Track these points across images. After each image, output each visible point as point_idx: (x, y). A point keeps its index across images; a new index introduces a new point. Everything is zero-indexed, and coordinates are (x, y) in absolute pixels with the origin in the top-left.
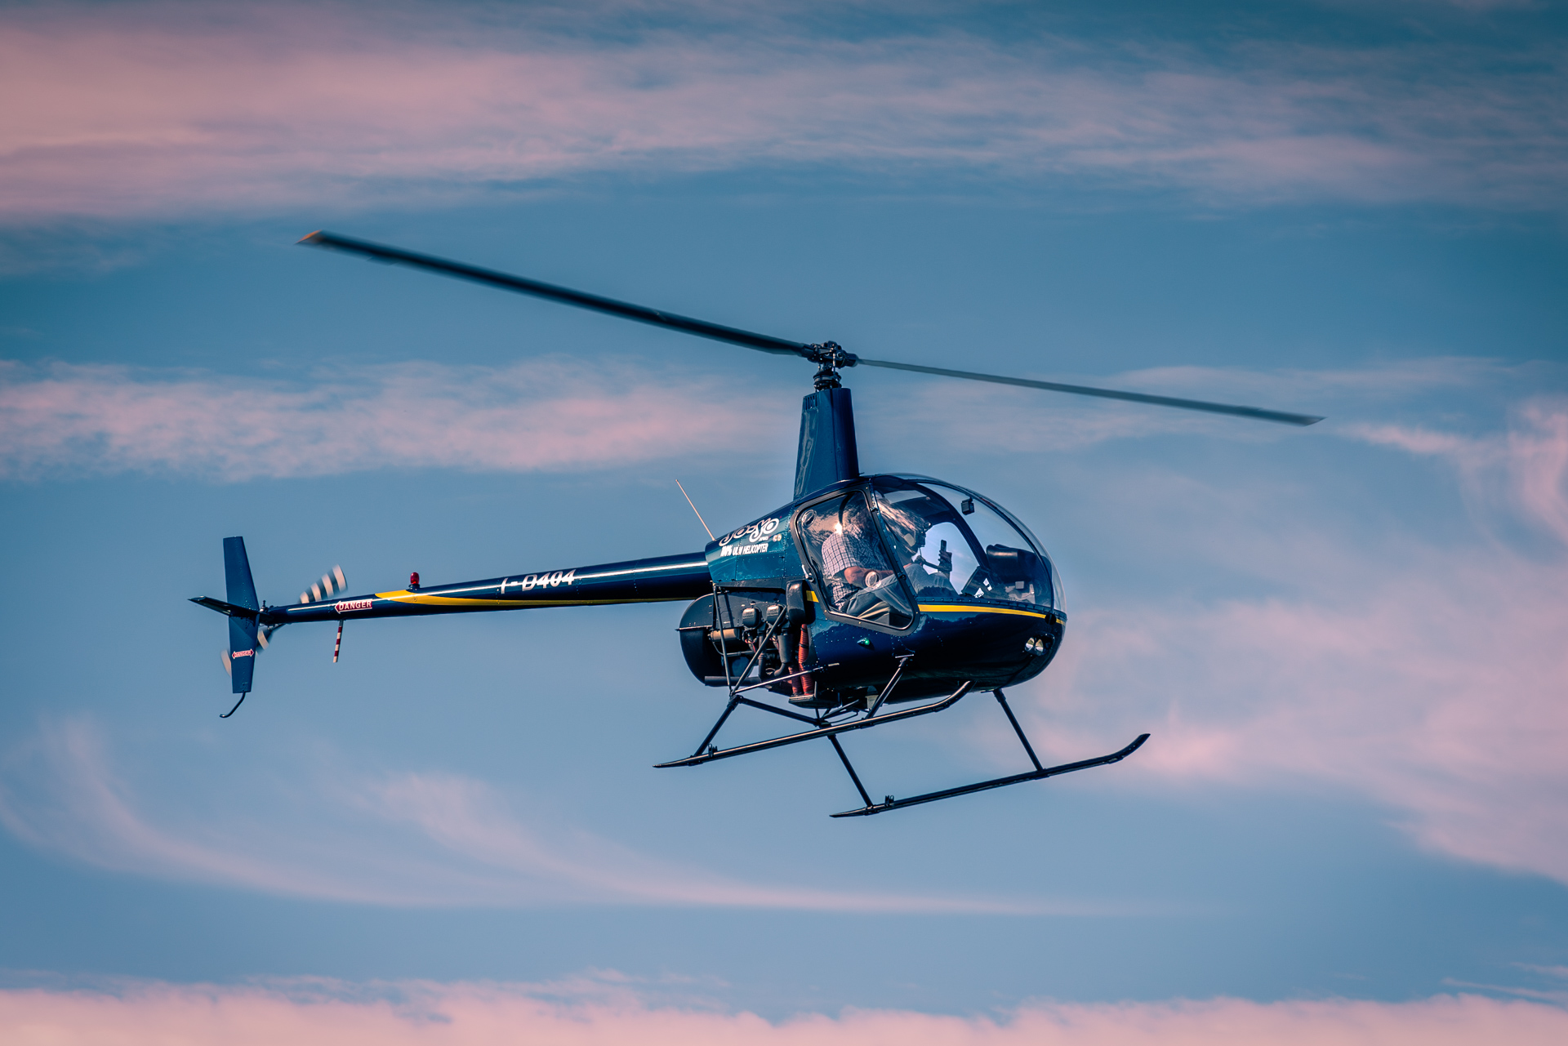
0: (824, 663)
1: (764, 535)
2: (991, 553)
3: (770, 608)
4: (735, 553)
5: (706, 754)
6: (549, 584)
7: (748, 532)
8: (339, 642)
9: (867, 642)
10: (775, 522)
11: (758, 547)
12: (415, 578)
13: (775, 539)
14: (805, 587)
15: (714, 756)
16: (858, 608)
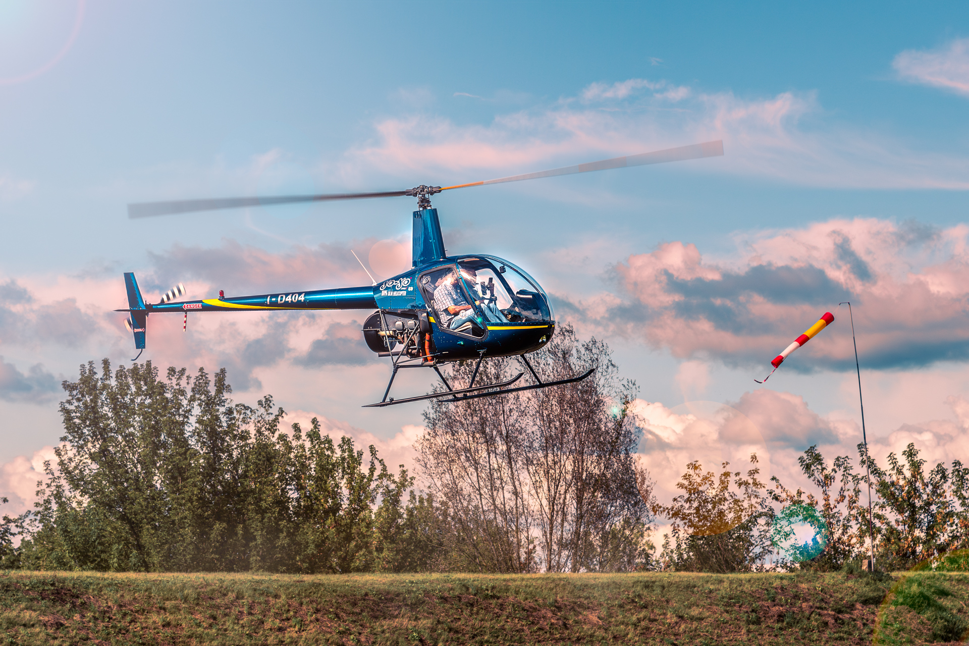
0: (441, 351)
1: (403, 287)
2: (518, 295)
3: (410, 322)
4: (389, 295)
5: (387, 402)
6: (292, 301)
7: (394, 284)
8: (185, 322)
9: (462, 343)
10: (408, 281)
11: (401, 292)
12: (222, 293)
13: (409, 290)
14: (428, 315)
15: (392, 402)
16: (456, 326)
